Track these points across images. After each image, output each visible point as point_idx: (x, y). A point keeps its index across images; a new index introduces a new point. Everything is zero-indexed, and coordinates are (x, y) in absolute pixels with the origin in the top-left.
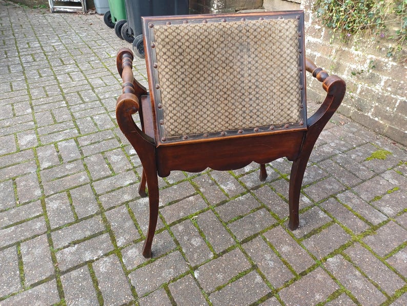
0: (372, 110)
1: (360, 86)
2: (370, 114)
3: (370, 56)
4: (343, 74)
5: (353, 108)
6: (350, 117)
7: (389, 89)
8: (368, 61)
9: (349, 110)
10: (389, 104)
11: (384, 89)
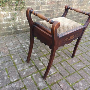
0: (19, 28)
1: (11, 23)
2: (19, 29)
3: (9, 13)
4: (2, 22)
5: (12, 31)
6: (13, 34)
7: (20, 20)
8: (10, 14)
9: (12, 32)
10: (22, 24)
11: (19, 20)
